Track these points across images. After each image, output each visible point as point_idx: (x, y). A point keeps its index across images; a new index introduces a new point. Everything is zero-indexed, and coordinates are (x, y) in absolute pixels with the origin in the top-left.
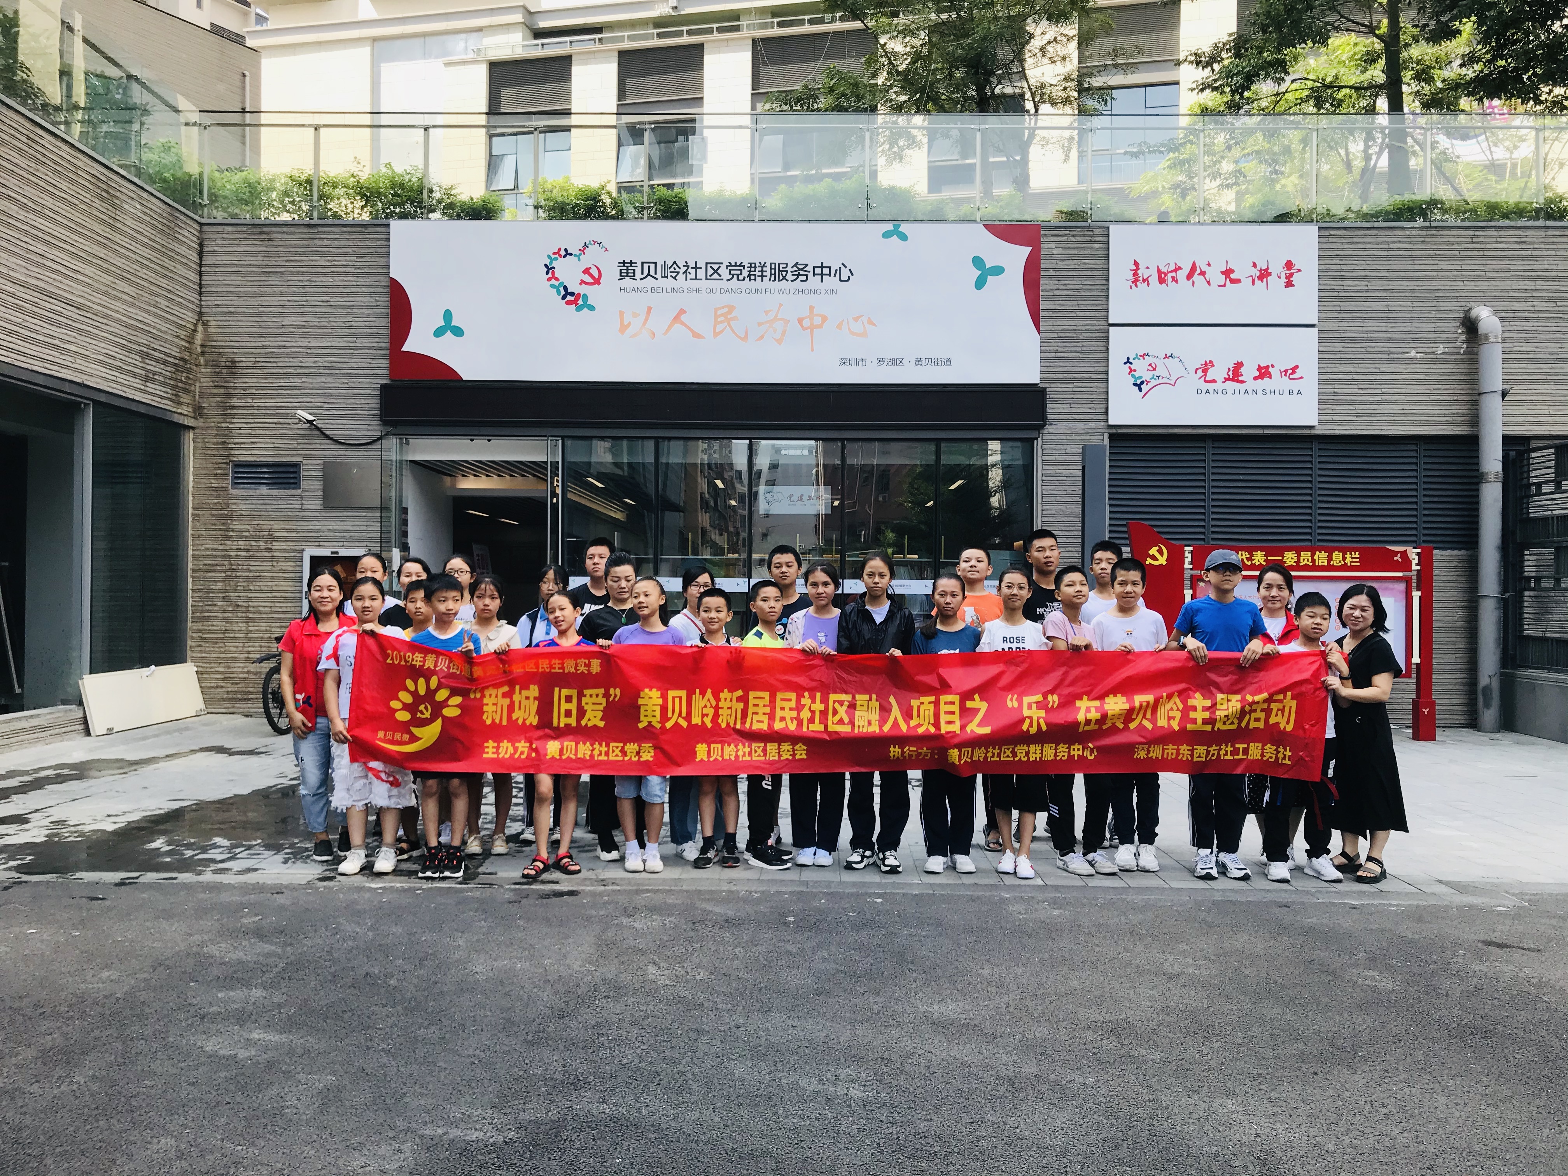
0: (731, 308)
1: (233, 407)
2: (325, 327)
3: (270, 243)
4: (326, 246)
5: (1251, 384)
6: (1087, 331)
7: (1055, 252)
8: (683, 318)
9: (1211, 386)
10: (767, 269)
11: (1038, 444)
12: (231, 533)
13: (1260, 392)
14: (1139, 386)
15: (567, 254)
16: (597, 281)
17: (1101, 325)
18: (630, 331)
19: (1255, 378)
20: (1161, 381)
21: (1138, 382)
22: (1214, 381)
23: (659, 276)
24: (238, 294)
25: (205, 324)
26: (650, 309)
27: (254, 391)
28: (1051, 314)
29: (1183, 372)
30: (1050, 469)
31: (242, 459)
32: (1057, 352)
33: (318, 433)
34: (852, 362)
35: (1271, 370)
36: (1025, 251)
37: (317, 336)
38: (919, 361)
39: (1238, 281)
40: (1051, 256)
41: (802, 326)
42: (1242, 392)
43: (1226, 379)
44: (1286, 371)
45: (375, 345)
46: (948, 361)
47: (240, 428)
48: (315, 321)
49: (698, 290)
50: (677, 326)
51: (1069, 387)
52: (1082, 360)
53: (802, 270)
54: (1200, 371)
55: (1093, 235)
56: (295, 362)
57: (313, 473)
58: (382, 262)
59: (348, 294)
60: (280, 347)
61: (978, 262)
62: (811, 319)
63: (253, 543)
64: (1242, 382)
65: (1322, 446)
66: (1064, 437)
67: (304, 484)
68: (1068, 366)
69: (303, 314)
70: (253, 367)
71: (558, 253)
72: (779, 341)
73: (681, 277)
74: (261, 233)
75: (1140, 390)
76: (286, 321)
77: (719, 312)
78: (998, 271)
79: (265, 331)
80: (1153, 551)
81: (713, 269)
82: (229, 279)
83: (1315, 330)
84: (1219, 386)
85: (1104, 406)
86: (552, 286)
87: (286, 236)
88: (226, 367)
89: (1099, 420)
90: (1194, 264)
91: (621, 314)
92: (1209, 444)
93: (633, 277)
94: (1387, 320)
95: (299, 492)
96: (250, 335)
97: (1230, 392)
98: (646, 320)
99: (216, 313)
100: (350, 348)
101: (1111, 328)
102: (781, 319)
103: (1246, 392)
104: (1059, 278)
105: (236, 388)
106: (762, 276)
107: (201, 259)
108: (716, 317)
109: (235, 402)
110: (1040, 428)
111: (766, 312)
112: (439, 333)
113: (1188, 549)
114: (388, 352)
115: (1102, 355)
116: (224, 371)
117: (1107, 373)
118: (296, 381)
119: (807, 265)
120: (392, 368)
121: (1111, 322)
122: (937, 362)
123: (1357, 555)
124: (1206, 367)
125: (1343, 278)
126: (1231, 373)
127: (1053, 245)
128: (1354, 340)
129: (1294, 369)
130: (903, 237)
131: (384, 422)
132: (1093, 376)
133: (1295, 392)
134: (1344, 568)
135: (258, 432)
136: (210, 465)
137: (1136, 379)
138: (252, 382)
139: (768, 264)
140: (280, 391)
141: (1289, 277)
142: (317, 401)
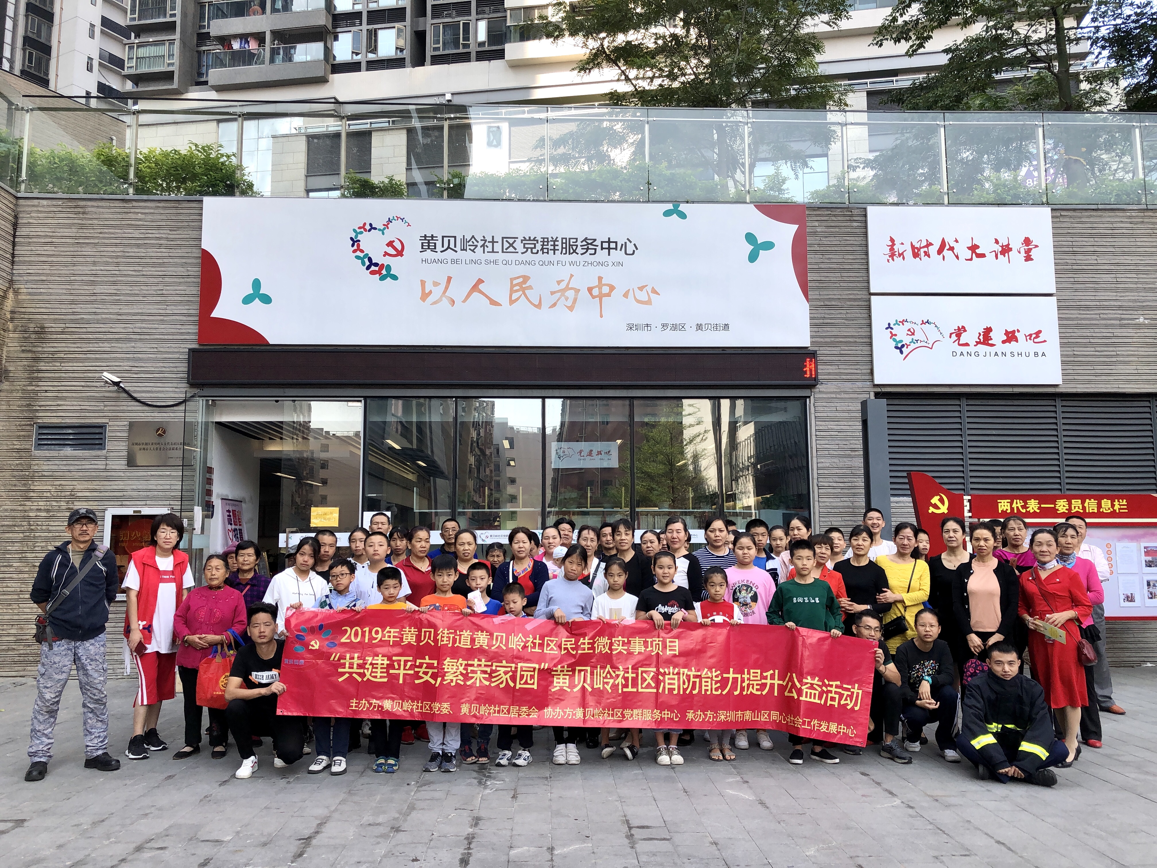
0: (526, 278)
1: (39, 371)
2: (137, 295)
3: (85, 216)
4: (140, 220)
5: (1000, 347)
6: (850, 300)
7: (818, 230)
8: (481, 287)
9: (965, 349)
10: (559, 243)
11: (810, 403)
12: (32, 494)
13: (1008, 354)
14: (900, 349)
15: (372, 228)
16: (400, 253)
17: (863, 294)
18: (431, 299)
19: (1004, 342)
20: (919, 344)
21: (899, 345)
22: (967, 345)
23: (458, 248)
24: (52, 264)
25: (16, 292)
26: (449, 279)
27: (62, 355)
28: (817, 285)
29: (939, 337)
30: (822, 425)
31: (46, 420)
32: (824, 318)
33: (125, 395)
34: (637, 327)
35: (1017, 334)
36: (792, 229)
37: (128, 303)
38: (699, 327)
39: (983, 256)
40: (815, 233)
41: (591, 294)
42: (993, 354)
43: (978, 343)
44: (1031, 335)
45: (185, 312)
46: (726, 327)
47: (46, 391)
48: (126, 290)
49: (495, 262)
50: (475, 294)
51: (836, 351)
52: (847, 326)
53: (591, 244)
54: (954, 336)
55: (852, 216)
56: (104, 328)
57: (119, 434)
58: (194, 234)
59: (161, 265)
60: (89, 313)
61: (750, 238)
62: (600, 289)
63: (54, 504)
64: (992, 345)
65: (1065, 403)
66: (834, 396)
67: (109, 445)
68: (835, 331)
69: (114, 283)
70: (62, 333)
71: (363, 227)
72: (571, 308)
73: (479, 250)
74: (76, 207)
75: (902, 352)
76: (98, 289)
77: (515, 282)
78: (769, 246)
79: (76, 298)
80: (935, 500)
81: (508, 243)
82: (41, 250)
83: (1054, 299)
84: (972, 349)
85: (870, 367)
86: (358, 257)
87: (101, 210)
88: (36, 333)
89: (864, 380)
90: (943, 239)
91: (423, 283)
92: (964, 402)
93: (434, 250)
94: (1116, 290)
95: (104, 452)
96: (61, 302)
97: (982, 354)
98: (447, 288)
99: (27, 282)
100: (160, 315)
101: (873, 298)
102: (572, 289)
103: (996, 354)
104: (823, 253)
105: (44, 352)
106: (554, 250)
107: (15, 230)
108: (512, 286)
109: (42, 366)
110: (811, 387)
111: (559, 283)
112: (247, 300)
113: (967, 498)
114: (197, 318)
115: (864, 322)
116: (33, 336)
117: (871, 337)
118: (106, 346)
119: (595, 240)
120: (201, 334)
121: (872, 291)
122: (716, 327)
123: (1125, 502)
124: (960, 332)
125: (1074, 253)
126: (981, 338)
127: (817, 224)
128: (1087, 308)
129: (1038, 333)
130: (683, 216)
131: (192, 385)
132: (858, 340)
133: (1040, 354)
134: (1113, 514)
135: (65, 395)
136: (14, 428)
137: (897, 342)
138: (60, 346)
139: (559, 239)
140: (89, 356)
141: (1028, 252)
142: (126, 365)
